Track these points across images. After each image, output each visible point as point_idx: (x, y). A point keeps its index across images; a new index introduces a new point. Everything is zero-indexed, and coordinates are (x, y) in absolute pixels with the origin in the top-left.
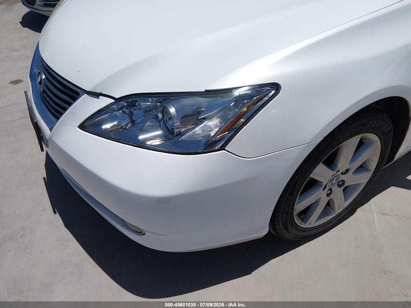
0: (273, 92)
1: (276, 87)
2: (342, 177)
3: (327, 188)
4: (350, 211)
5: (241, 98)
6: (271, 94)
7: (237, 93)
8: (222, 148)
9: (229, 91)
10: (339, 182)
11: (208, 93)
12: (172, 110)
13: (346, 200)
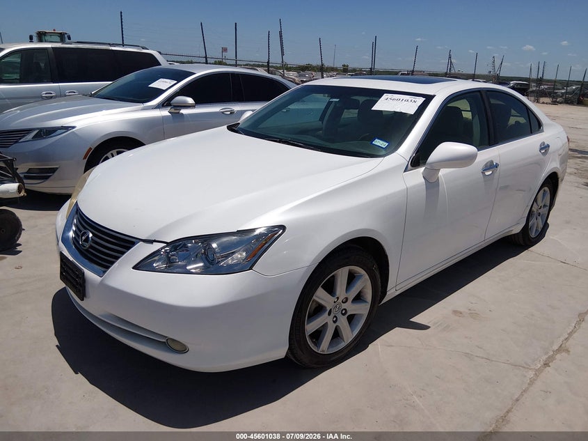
0: (281, 231)
1: (283, 227)
2: (344, 306)
3: (332, 315)
4: (359, 345)
5: (261, 235)
6: (280, 233)
7: (257, 232)
8: (251, 269)
9: (253, 230)
10: (342, 310)
11: (239, 232)
12: (214, 245)
13: (352, 331)
